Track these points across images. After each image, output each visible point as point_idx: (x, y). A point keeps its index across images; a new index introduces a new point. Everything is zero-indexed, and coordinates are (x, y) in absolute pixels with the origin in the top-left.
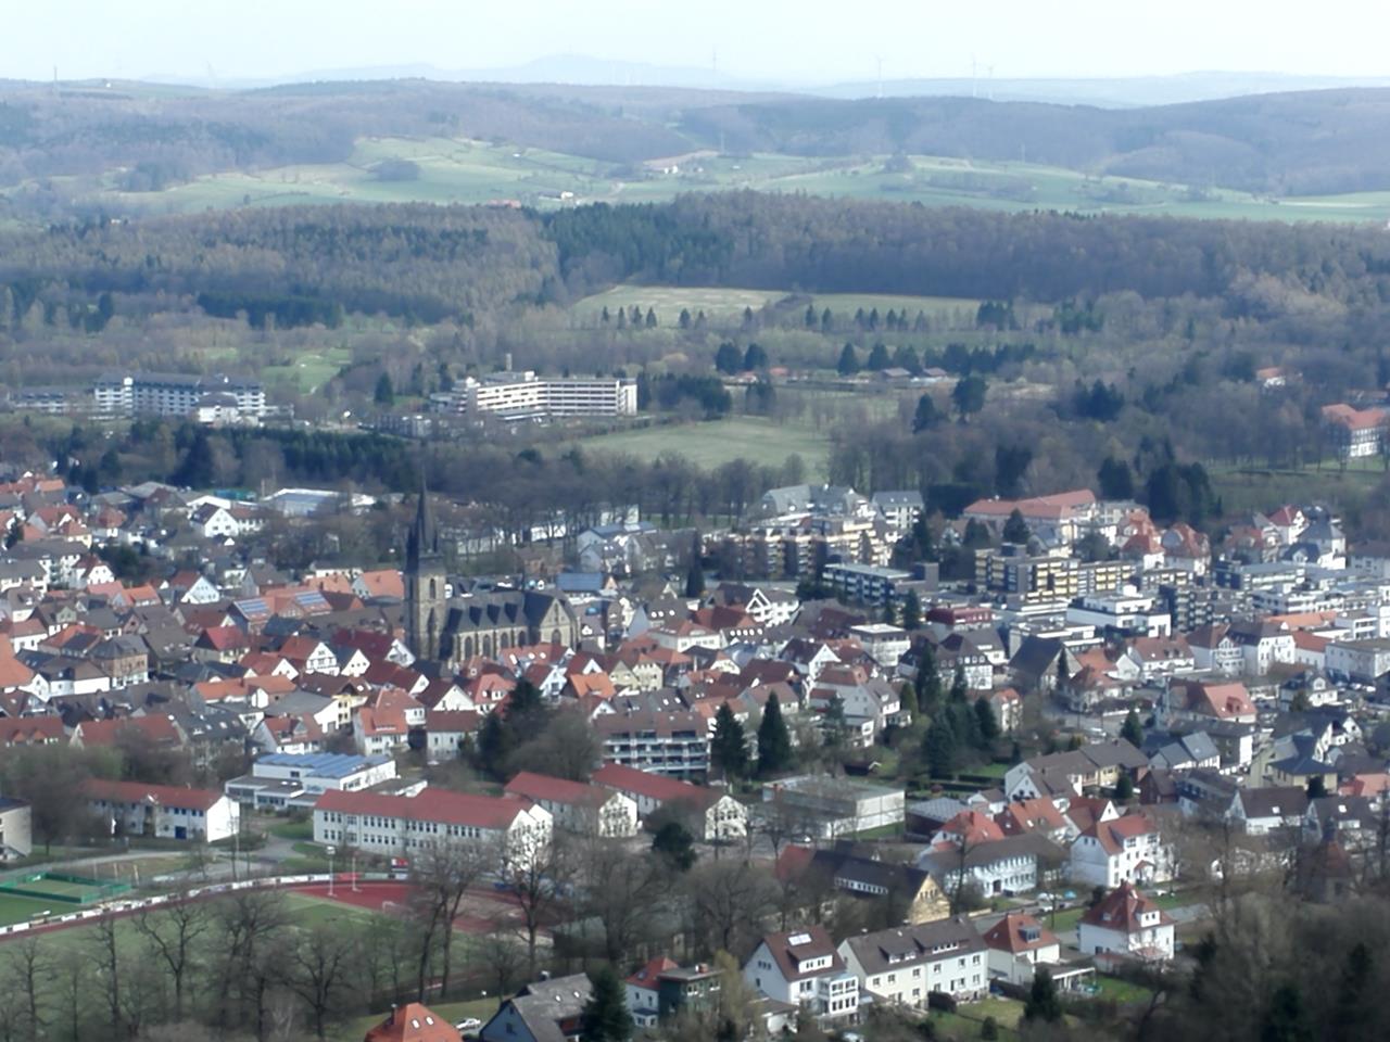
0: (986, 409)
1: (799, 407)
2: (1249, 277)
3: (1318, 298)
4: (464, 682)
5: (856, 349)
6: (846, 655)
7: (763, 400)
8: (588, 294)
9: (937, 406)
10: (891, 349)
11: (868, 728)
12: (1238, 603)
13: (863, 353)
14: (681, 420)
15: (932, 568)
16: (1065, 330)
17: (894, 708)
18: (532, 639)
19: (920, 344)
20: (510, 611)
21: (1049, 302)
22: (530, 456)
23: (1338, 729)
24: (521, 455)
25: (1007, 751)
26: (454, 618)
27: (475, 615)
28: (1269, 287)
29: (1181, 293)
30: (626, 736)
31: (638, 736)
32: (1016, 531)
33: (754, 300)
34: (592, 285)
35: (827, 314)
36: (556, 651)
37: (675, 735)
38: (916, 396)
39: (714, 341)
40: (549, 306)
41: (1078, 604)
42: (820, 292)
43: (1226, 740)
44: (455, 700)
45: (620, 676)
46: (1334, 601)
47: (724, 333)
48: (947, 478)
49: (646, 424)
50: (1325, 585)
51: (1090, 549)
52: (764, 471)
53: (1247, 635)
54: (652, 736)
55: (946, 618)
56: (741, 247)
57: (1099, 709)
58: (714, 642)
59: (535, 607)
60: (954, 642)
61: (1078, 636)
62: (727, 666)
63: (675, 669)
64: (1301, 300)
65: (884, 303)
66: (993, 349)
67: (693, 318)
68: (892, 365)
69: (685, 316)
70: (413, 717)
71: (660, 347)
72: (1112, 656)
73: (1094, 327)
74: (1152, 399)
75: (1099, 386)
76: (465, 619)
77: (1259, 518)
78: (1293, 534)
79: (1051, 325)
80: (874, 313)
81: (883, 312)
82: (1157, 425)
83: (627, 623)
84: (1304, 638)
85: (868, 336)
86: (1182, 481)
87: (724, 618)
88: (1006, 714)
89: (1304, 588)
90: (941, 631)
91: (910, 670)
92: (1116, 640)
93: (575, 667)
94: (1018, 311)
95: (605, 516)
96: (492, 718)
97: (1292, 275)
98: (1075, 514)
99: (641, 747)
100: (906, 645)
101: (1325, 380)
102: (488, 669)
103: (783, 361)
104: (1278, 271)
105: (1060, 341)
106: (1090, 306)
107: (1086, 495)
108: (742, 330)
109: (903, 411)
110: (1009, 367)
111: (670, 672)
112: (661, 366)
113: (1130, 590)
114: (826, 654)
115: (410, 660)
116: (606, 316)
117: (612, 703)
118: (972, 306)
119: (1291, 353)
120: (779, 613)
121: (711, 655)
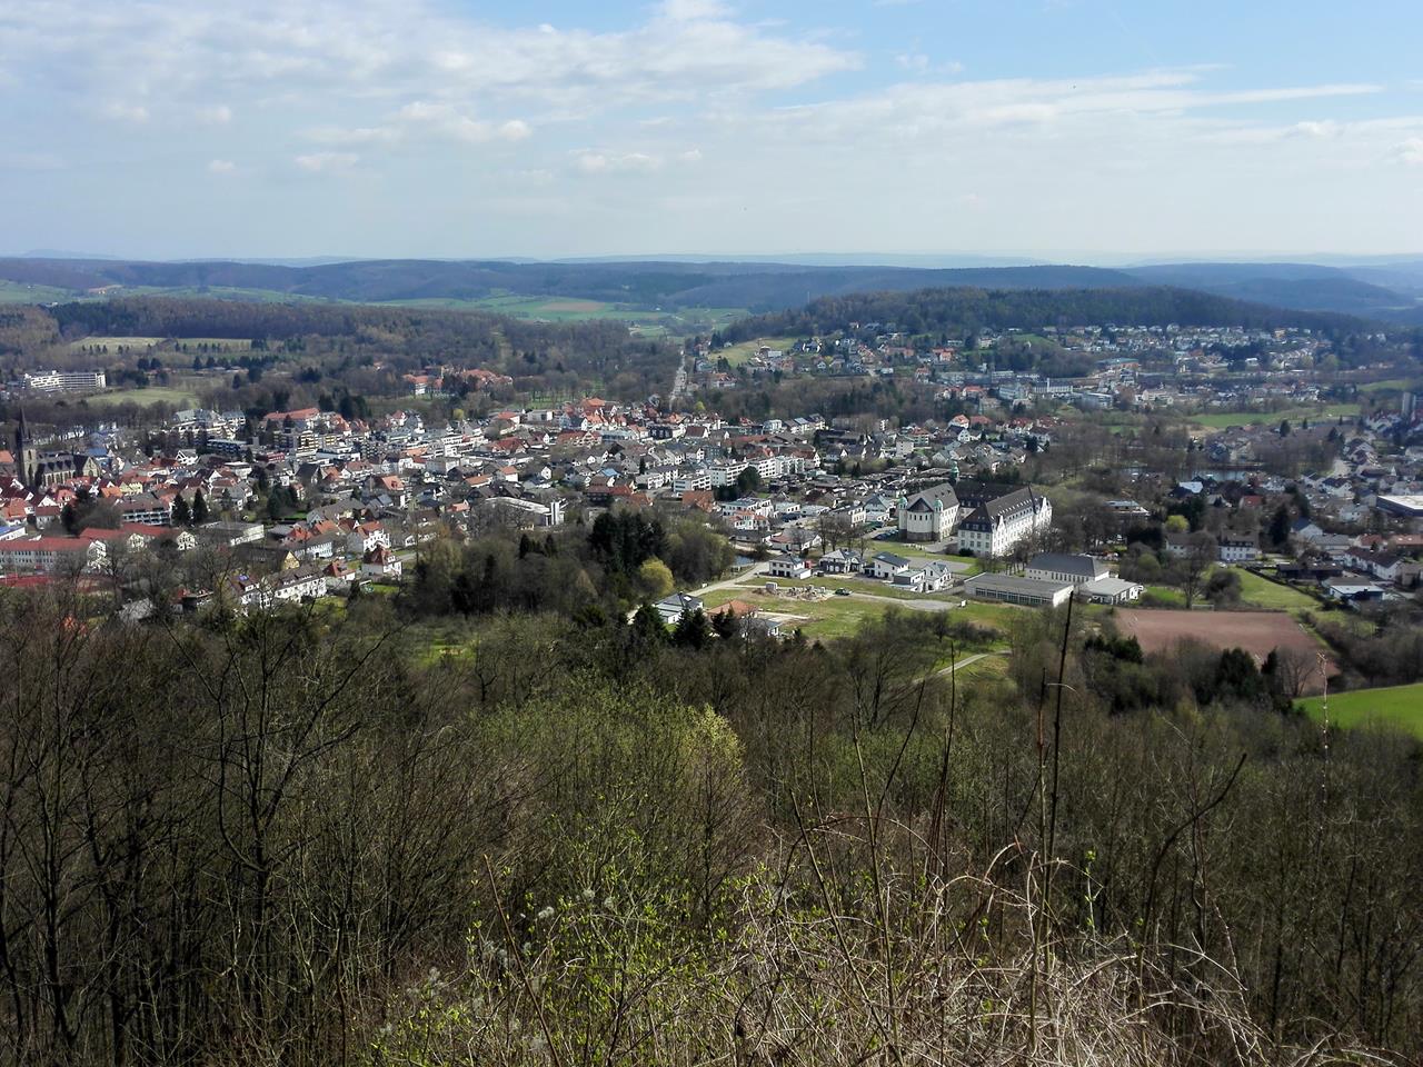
0: (263, 380)
1: (180, 383)
2: (364, 327)
3: (392, 335)
4: (50, 494)
5: (201, 361)
6: (224, 474)
7: (163, 380)
8: (74, 341)
9: (243, 379)
10: (216, 360)
11: (240, 502)
12: (386, 447)
13: (204, 362)
14: (127, 389)
15: (256, 439)
16: (290, 350)
17: (250, 494)
18: (79, 474)
19: (229, 358)
20: (68, 464)
21: (282, 340)
22: (62, 403)
23: (438, 491)
24: (57, 404)
25: (305, 507)
26: (41, 468)
27: (51, 466)
28: (372, 331)
29: (336, 335)
30: (132, 512)
31: (137, 511)
32: (288, 423)
33: (152, 341)
34: (76, 336)
35: (185, 347)
36: (93, 480)
37: (154, 510)
38: (232, 377)
39: (136, 358)
40: (58, 345)
41: (320, 451)
42: (181, 337)
43: (395, 498)
44: (47, 501)
45: (124, 488)
46: (425, 445)
47: (140, 354)
48: (253, 406)
49: (111, 391)
50: (420, 438)
51: (320, 429)
52: (172, 405)
53: (394, 459)
54: (143, 511)
55: (265, 459)
56: (143, 320)
57: (337, 490)
58: (165, 472)
59: (80, 462)
60: (272, 467)
61: (323, 463)
62: (170, 481)
63: (148, 484)
64: (386, 336)
65: (210, 341)
66: (260, 358)
67: (124, 349)
68: (216, 366)
69: (120, 348)
70: (28, 511)
71: (111, 361)
72: (339, 469)
73: (302, 349)
74: (332, 373)
75: (310, 370)
76: (47, 468)
77: (388, 416)
78: (402, 422)
79: (283, 348)
80: (206, 345)
81: (210, 345)
82: (338, 383)
83: (121, 468)
84: (416, 459)
85: (205, 355)
86: (354, 403)
87: (166, 463)
88: (300, 493)
89: (412, 440)
90: (263, 464)
91: (253, 480)
92: (340, 464)
93: (103, 484)
94: (269, 343)
95: (102, 427)
96: (68, 508)
97: (382, 326)
98: (312, 418)
99: (139, 516)
100: (250, 470)
101: (401, 366)
102: (61, 488)
103: (168, 365)
104: (376, 325)
105: (288, 355)
106: (299, 340)
107: (315, 410)
108: (147, 354)
109: (227, 383)
110: (268, 365)
111: (146, 485)
112: (113, 368)
113: (342, 444)
114: (216, 474)
115: (22, 487)
116: (84, 349)
117: (122, 498)
118: (250, 341)
119: (386, 356)
120: (192, 461)
121: (165, 478)
